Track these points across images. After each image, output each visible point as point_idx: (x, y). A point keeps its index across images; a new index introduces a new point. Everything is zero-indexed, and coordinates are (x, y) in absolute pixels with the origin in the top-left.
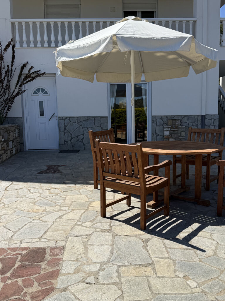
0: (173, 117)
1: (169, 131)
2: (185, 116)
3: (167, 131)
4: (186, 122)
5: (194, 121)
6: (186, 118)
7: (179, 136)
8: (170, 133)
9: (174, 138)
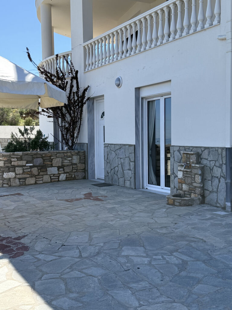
0: (191, 148)
1: (182, 171)
2: (206, 148)
3: (181, 170)
4: (207, 159)
5: (217, 157)
6: (206, 152)
7: (193, 181)
8: (183, 175)
9: (187, 184)
